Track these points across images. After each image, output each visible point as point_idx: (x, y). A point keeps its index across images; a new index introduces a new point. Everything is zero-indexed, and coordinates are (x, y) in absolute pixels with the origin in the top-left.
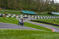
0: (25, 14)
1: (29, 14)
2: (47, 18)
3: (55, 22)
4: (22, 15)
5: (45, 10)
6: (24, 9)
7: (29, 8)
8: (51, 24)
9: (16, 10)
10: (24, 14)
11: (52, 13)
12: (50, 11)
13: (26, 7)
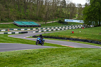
0: (21, 26)
1: (28, 26)
2: (59, 29)
3: (75, 35)
4: (17, 29)
5: (54, 17)
6: (19, 19)
7: (27, 15)
8: (68, 39)
9: (5, 22)
10: (19, 26)
11: (66, 20)
12: (62, 18)
13: (21, 15)
